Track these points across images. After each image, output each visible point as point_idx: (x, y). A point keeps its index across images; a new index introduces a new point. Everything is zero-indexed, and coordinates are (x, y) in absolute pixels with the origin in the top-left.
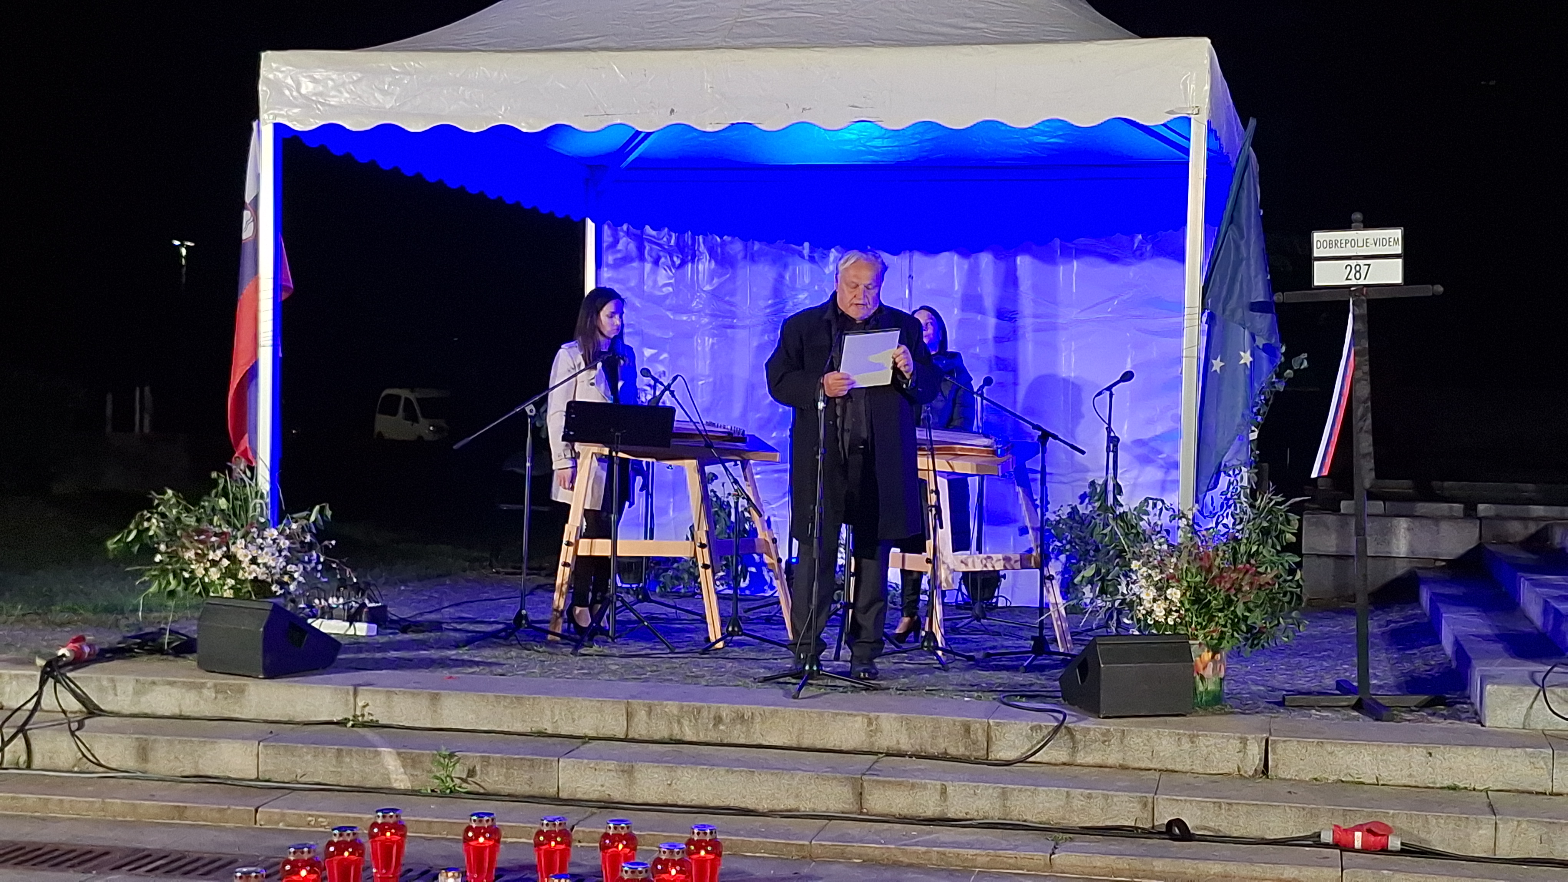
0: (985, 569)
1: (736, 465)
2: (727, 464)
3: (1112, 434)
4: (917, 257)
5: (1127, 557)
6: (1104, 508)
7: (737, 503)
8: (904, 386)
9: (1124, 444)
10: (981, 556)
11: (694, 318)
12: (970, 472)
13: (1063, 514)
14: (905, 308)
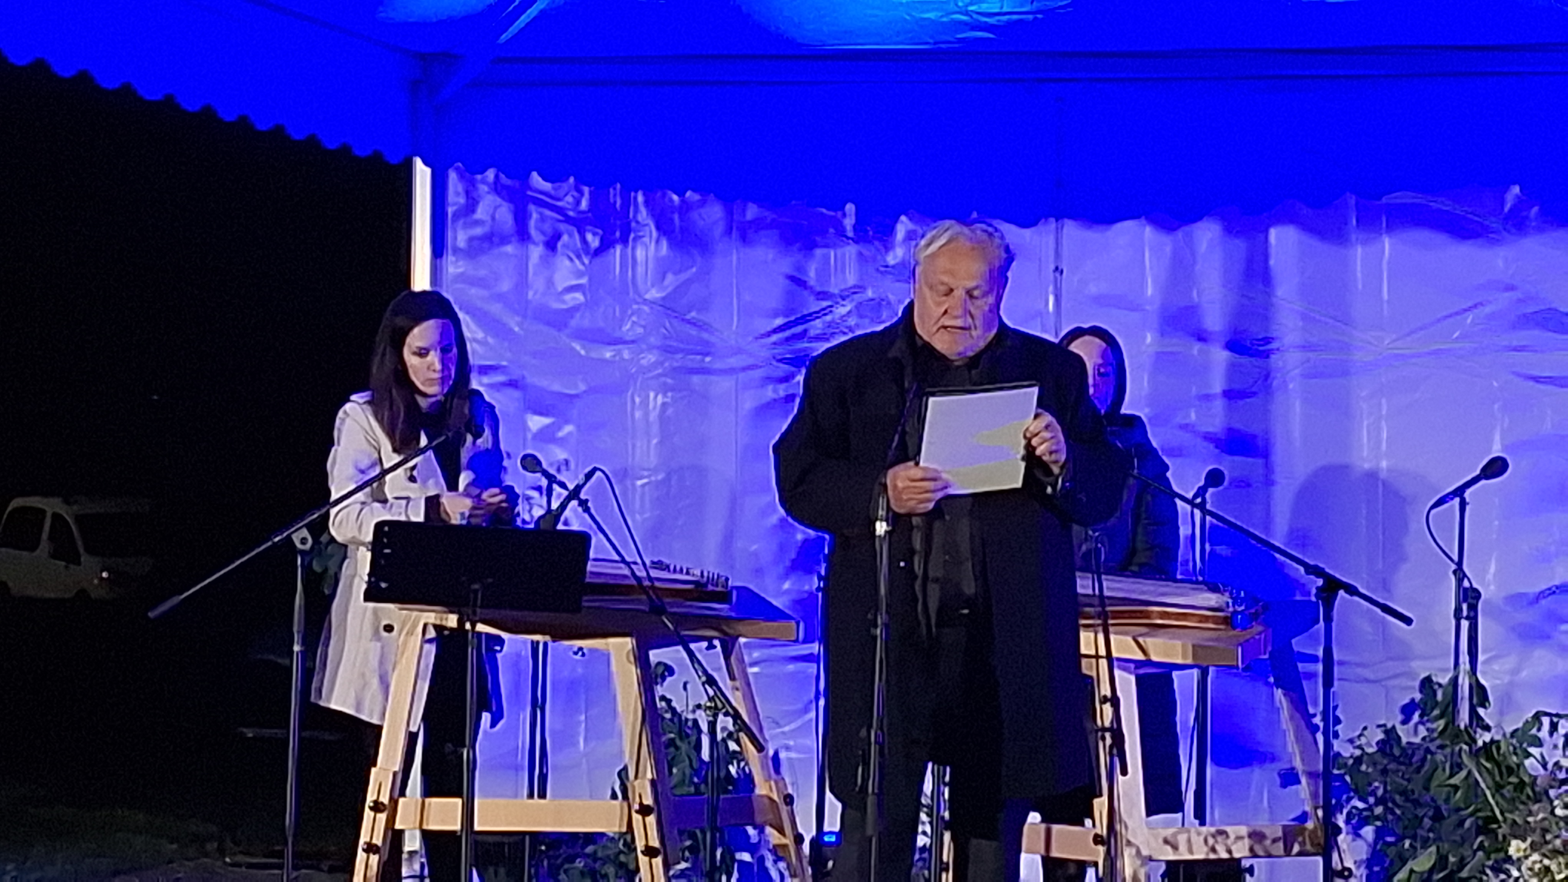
0: (1212, 856)
1: (711, 647)
2: (692, 646)
3: (1466, 584)
4: (1071, 230)
5: (1500, 831)
6: (1452, 733)
7: (712, 725)
8: (1049, 490)
9: (1486, 602)
10: (1204, 829)
11: (626, 355)
12: (1179, 661)
13: (1369, 744)
14: (1046, 332)
